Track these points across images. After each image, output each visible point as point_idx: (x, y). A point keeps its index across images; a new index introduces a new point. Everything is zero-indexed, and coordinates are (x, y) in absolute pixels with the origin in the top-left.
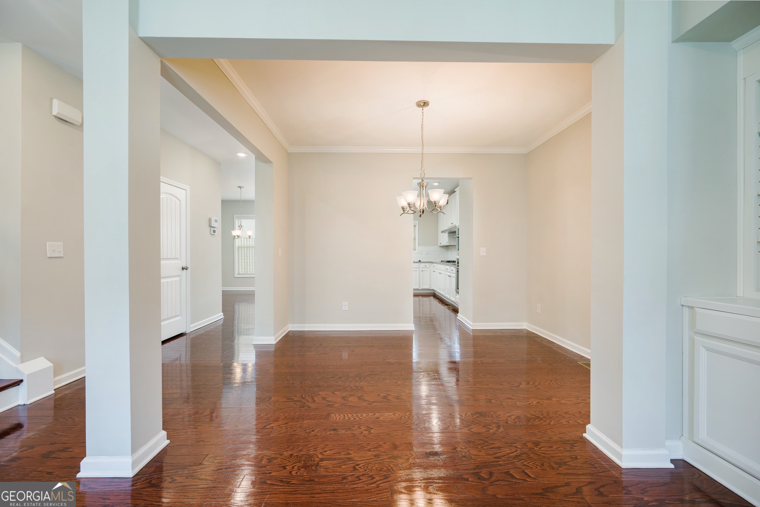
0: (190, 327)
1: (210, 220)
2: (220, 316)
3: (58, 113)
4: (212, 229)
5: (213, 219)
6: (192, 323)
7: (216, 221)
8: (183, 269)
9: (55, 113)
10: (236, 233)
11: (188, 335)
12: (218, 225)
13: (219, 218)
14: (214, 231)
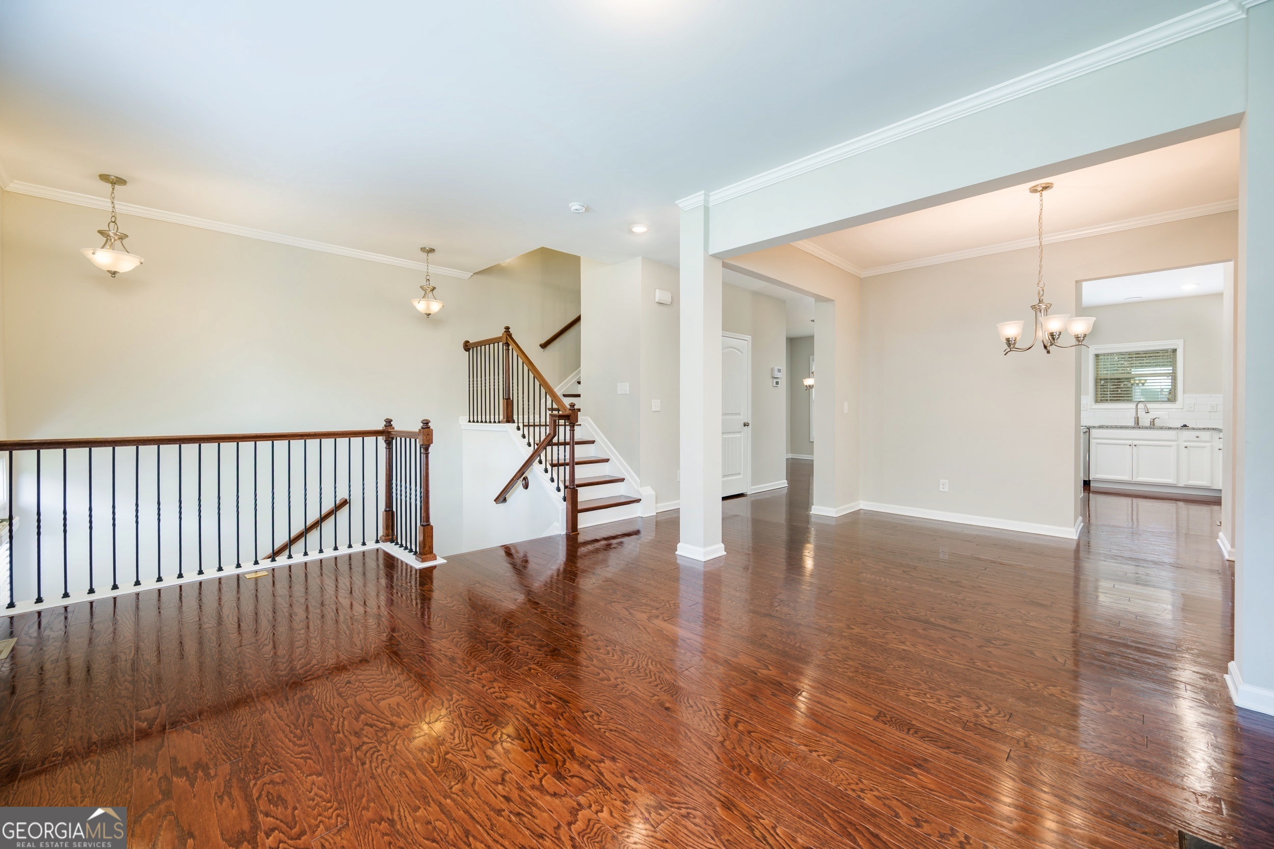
0: (749, 490)
1: (772, 370)
2: (783, 483)
3: (659, 300)
4: (775, 380)
5: (776, 368)
6: (753, 485)
7: (779, 371)
8: (745, 425)
9: (657, 300)
10: (808, 382)
11: (748, 497)
12: (783, 377)
13: (784, 368)
14: (777, 383)
